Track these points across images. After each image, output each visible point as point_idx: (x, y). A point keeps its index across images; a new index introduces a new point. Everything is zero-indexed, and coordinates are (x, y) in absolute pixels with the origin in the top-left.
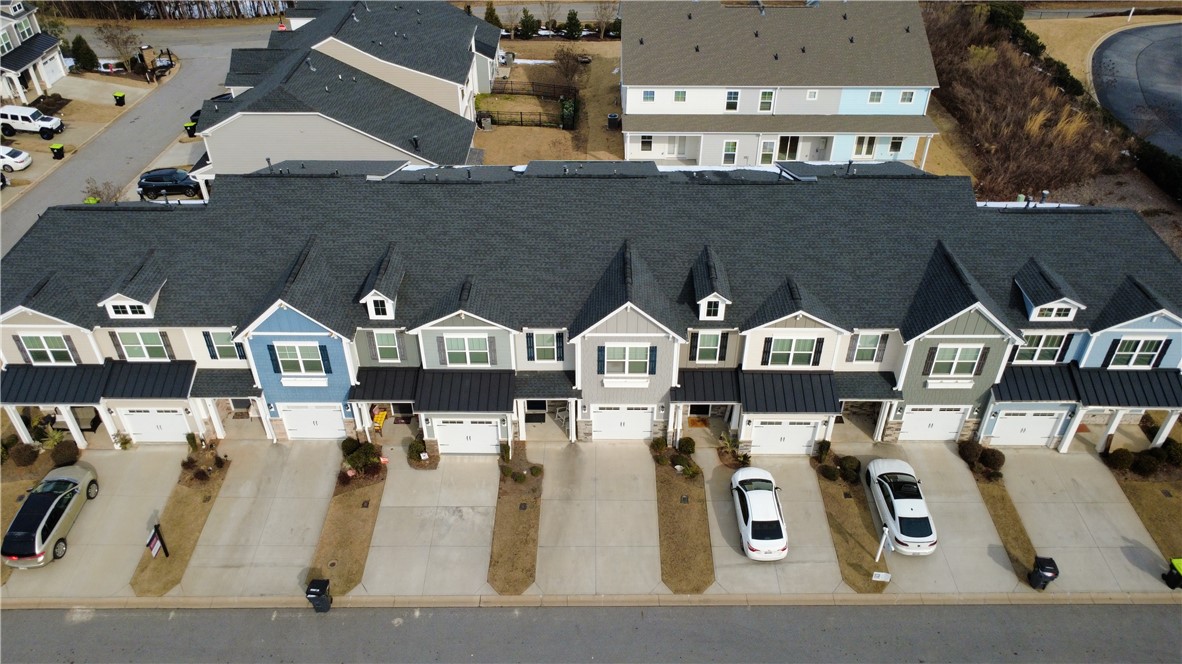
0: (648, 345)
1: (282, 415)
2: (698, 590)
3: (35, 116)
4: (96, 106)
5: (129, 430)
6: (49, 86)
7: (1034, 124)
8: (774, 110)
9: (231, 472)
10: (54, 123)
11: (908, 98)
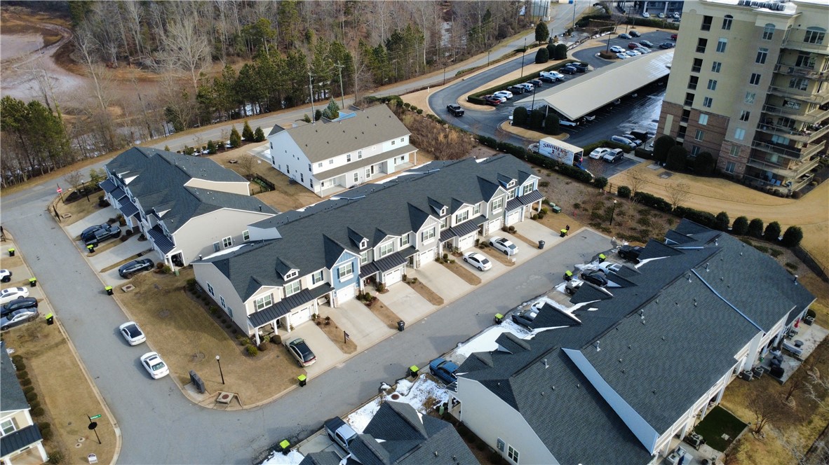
1: (338, 296)
2: (480, 283)
7: (441, 137)
8: (363, 157)
9: (333, 319)
11: (403, 140)
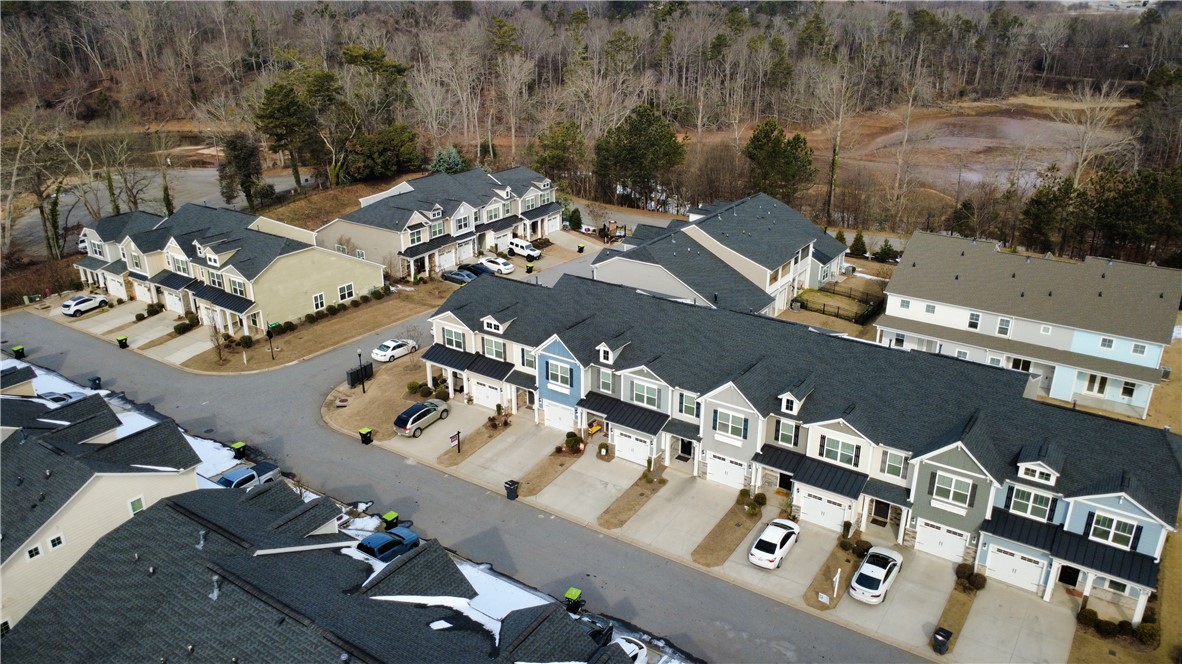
0: (743, 417)
1: (545, 408)
2: (708, 565)
3: (527, 247)
4: (566, 250)
5: (474, 395)
6: (546, 233)
8: (1009, 336)
9: (509, 430)
10: (536, 253)
11: (1140, 350)
